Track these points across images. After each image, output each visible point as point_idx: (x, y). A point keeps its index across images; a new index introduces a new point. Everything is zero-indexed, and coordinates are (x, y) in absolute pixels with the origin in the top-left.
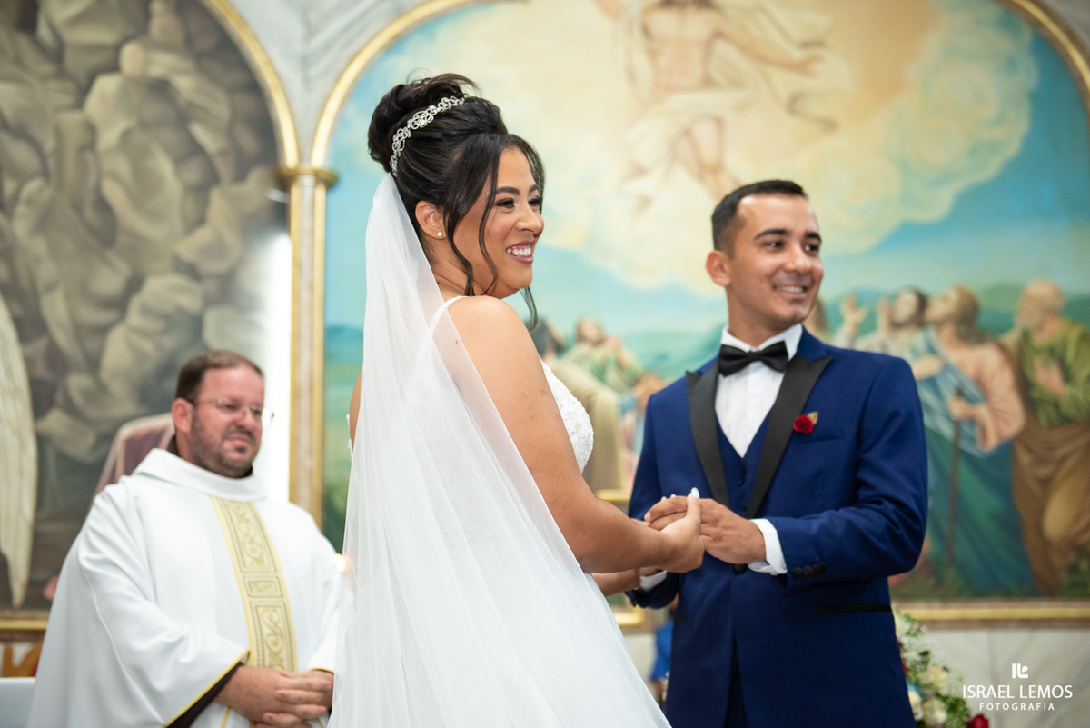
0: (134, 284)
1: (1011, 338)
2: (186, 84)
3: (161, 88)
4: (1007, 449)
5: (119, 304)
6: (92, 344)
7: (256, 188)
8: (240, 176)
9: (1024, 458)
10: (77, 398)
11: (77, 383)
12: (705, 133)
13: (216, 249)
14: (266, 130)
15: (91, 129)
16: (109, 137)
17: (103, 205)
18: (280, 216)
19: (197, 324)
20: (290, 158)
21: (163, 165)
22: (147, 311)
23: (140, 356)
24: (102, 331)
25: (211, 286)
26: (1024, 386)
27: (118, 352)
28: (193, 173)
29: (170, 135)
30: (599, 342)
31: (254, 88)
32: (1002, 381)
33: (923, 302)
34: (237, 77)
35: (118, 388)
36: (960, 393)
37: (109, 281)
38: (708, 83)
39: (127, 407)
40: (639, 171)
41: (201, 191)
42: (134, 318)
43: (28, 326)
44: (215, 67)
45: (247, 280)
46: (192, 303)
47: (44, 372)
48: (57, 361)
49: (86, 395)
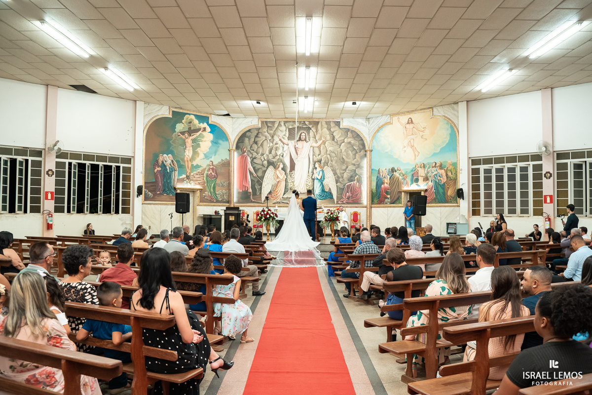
0: (347, 167)
1: (445, 169)
3: (350, 143)
4: (444, 183)
5: (345, 170)
6: (342, 175)
7: (362, 153)
8: (360, 152)
9: (446, 185)
11: (341, 179)
12: (412, 141)
13: (357, 161)
14: (364, 145)
15: (341, 150)
16: (343, 151)
17: (343, 158)
18: (366, 155)
19: (355, 170)
20: (367, 148)
21: (350, 152)
22: (349, 170)
23: (348, 176)
24: (344, 173)
25: (357, 166)
26: (447, 175)
27: (345, 175)
28: (354, 153)
29: (351, 149)
30: (400, 170)
31: (362, 140)
32: (444, 174)
33: (436, 163)
34: (360, 139)
36: (439, 176)
37: (344, 167)
38: (412, 134)
40: (405, 147)
41: (355, 155)
42: (347, 171)
43: (335, 174)
44: (356, 138)
45: (361, 165)
46: (354, 168)
47: (337, 179)
48: (338, 177)
49: (342, 181)
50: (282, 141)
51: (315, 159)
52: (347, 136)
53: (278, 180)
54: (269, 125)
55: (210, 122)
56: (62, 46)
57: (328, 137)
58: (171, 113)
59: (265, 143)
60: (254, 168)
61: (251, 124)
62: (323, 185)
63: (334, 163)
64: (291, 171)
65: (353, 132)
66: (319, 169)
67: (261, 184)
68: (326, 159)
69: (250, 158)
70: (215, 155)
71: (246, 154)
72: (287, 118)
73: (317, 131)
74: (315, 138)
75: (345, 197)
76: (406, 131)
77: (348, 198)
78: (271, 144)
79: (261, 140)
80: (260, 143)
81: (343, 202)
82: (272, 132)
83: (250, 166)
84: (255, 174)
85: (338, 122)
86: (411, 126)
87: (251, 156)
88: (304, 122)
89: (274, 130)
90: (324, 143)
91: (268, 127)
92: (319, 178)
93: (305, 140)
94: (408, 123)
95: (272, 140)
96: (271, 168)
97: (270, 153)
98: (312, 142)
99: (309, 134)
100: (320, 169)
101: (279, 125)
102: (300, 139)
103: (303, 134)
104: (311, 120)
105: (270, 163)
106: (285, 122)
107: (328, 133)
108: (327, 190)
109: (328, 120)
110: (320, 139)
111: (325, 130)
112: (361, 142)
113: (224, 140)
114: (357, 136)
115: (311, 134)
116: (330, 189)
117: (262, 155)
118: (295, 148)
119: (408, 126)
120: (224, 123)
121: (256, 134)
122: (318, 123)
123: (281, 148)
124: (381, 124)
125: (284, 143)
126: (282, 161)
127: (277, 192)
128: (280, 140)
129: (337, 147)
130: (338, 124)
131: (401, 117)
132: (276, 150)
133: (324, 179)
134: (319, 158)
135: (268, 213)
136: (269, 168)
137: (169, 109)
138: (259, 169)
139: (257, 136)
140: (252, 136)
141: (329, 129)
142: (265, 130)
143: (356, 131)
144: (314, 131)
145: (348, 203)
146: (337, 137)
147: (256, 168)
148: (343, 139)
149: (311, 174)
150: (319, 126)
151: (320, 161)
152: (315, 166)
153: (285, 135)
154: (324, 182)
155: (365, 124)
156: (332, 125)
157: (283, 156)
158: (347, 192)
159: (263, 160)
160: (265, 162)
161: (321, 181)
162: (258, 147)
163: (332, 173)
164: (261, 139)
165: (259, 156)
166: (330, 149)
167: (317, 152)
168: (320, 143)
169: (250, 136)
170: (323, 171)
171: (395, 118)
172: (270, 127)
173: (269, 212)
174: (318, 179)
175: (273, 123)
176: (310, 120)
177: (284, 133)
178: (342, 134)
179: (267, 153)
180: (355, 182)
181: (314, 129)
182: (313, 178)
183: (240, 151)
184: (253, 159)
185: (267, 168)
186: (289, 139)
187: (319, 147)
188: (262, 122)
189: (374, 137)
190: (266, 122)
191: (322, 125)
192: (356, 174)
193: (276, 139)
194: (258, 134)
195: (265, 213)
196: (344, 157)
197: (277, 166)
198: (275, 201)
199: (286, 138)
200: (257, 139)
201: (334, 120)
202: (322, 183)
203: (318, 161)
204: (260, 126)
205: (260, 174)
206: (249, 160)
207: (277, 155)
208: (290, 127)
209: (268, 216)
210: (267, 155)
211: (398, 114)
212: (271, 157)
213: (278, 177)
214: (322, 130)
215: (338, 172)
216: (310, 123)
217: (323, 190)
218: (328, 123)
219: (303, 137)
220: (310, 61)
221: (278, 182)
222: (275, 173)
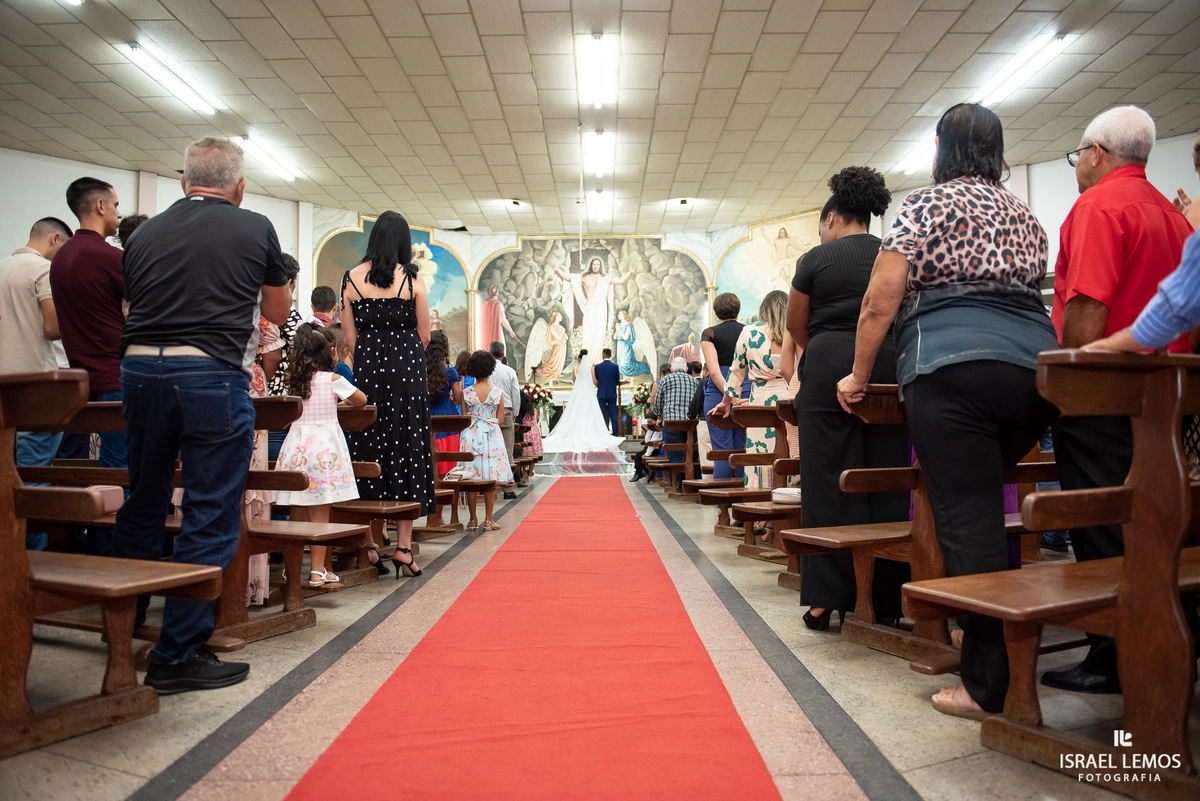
0: (674, 319)
2: (683, 274)
3: (678, 276)
5: (671, 323)
6: (666, 332)
7: (701, 292)
11: (663, 340)
12: (787, 269)
13: (692, 308)
14: (702, 279)
15: (663, 289)
16: (667, 290)
17: (667, 303)
19: (689, 324)
20: (708, 285)
21: (679, 292)
22: (677, 324)
23: (676, 333)
24: (668, 329)
27: (671, 333)
28: (686, 293)
29: (680, 286)
31: (700, 270)
34: (696, 269)
37: (669, 319)
38: (787, 257)
40: (774, 280)
41: (688, 296)
42: (674, 325)
43: (653, 330)
44: (690, 268)
45: (699, 313)
46: (687, 320)
47: (657, 339)
48: (659, 336)
49: (666, 342)
50: (559, 275)
51: (619, 305)
52: (672, 265)
53: (553, 343)
54: (537, 247)
55: (432, 242)
56: (167, 94)
57: (641, 267)
58: (362, 224)
59: (530, 279)
60: (511, 323)
61: (506, 246)
62: (632, 352)
63: (651, 311)
64: (576, 327)
65: (683, 256)
66: (624, 323)
67: (523, 351)
68: (638, 305)
69: (504, 305)
70: (442, 298)
71: (496, 298)
72: (568, 234)
73: (620, 257)
74: (617, 268)
76: (776, 251)
78: (541, 281)
79: (522, 274)
80: (520, 279)
82: (541, 259)
83: (504, 321)
84: (513, 334)
85: (657, 239)
86: (785, 242)
87: (505, 301)
88: (598, 240)
89: (545, 255)
90: (633, 276)
91: (534, 250)
92: (626, 339)
93: (600, 272)
94: (780, 237)
95: (541, 274)
96: (541, 322)
97: (539, 295)
98: (611, 276)
99: (606, 260)
100: (627, 323)
101: (555, 246)
102: (591, 271)
103: (596, 262)
104: (611, 237)
105: (539, 314)
106: (565, 242)
107: (639, 258)
108: (639, 359)
109: (639, 236)
110: (626, 270)
111: (635, 254)
112: (698, 274)
113: (457, 273)
114: (690, 264)
115: (611, 261)
116: (645, 357)
117: (526, 299)
118: (583, 287)
119: (779, 242)
120: (455, 243)
121: (513, 264)
122: (622, 242)
123: (558, 287)
124: (732, 242)
125: (562, 279)
126: (559, 310)
127: (551, 364)
128: (556, 273)
129: (656, 283)
130: (657, 243)
131: (766, 228)
132: (550, 290)
133: (634, 340)
134: (624, 303)
135: (535, 392)
136: (537, 323)
137: (359, 217)
138: (519, 324)
139: (515, 267)
140: (506, 267)
141: (642, 253)
142: (530, 255)
143: (689, 254)
144: (616, 255)
146: (655, 266)
147: (515, 323)
148: (666, 269)
149: (611, 331)
150: (625, 247)
151: (626, 309)
152: (617, 317)
153: (564, 264)
154: (633, 346)
155: (704, 242)
156: (647, 245)
157: (561, 301)
159: (527, 308)
160: (531, 313)
161: (630, 342)
162: (518, 286)
163: (647, 330)
164: (523, 271)
165: (519, 301)
166: (643, 287)
167: (621, 292)
168: (625, 276)
169: (503, 267)
170: (632, 326)
171: (757, 230)
172: (539, 250)
173: (538, 389)
174: (623, 340)
175: (543, 243)
176: (608, 237)
177: (562, 261)
178: (664, 260)
179: (534, 295)
180: (688, 344)
181: (614, 253)
182: (615, 337)
183: (485, 293)
184: (509, 307)
185: (534, 322)
186: (572, 270)
187: (625, 284)
188: (524, 242)
189: (721, 264)
190: (531, 242)
191: (629, 245)
192: (690, 331)
193: (549, 271)
194: (516, 263)
195: (531, 390)
196: (669, 301)
197: (552, 319)
199: (567, 269)
200: (515, 272)
201: (651, 236)
202: (630, 347)
203: (623, 309)
204: (520, 248)
205: (521, 332)
206: (502, 308)
207: (551, 300)
208: (574, 250)
209: (536, 396)
210: (534, 300)
211: (762, 221)
212: (540, 303)
213: (553, 338)
214: (629, 254)
215: (658, 327)
216: (608, 242)
217: (633, 360)
218: (639, 242)
219: (596, 267)
220: (601, 119)
221: (554, 346)
222: (548, 330)
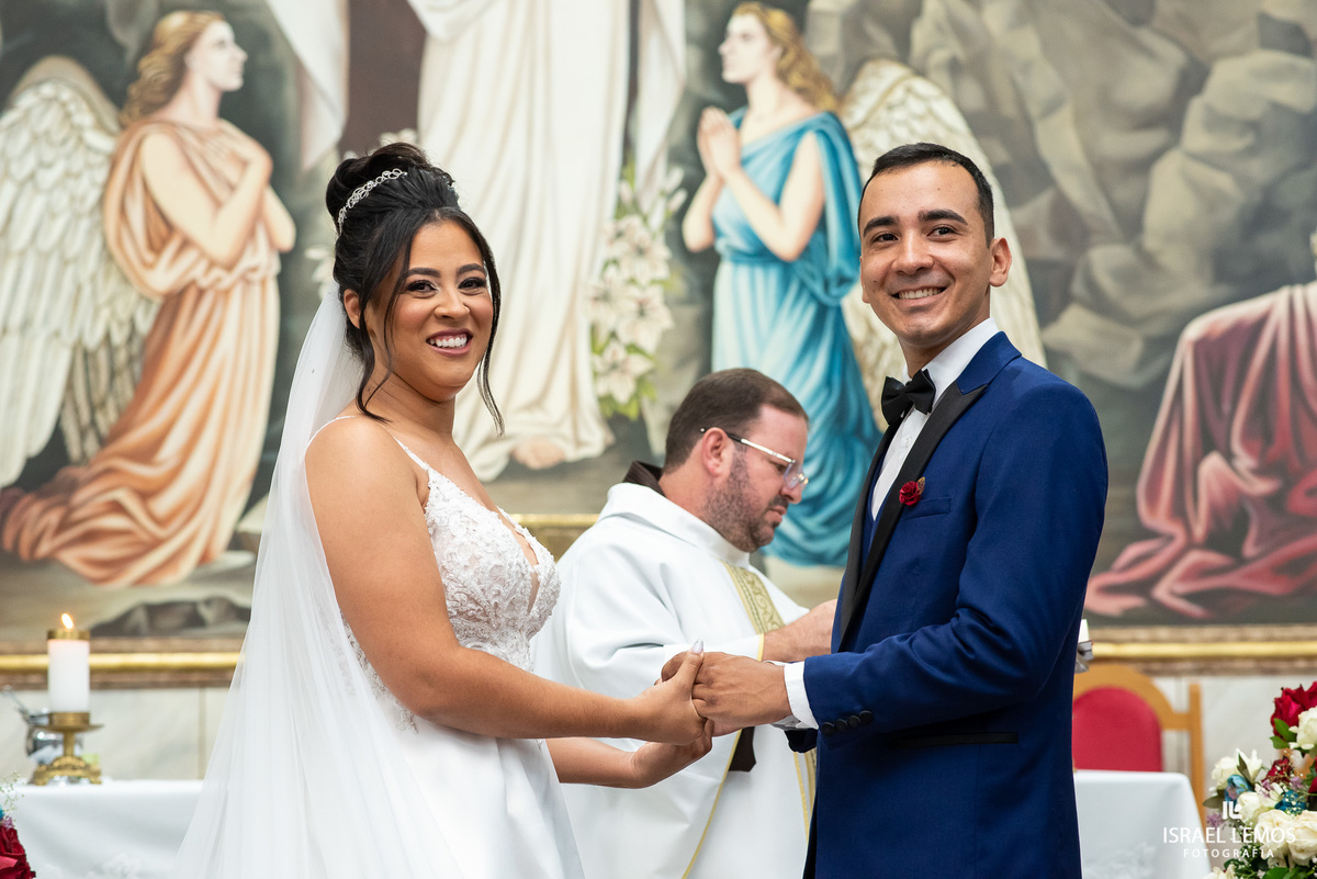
6: (1125, 193)
10: (1107, 283)
11: (1105, 259)
24: (1142, 167)
27: (1170, 197)
35: (1175, 259)
39: (1194, 290)
43: (1018, 177)
47: (1048, 249)
48: (1070, 227)
49: (1128, 278)
53: (163, 277)
66: (777, 106)
75: (1179, 511)
77: (1227, 534)
81: (1144, 587)
92: (786, 237)
100: (795, 111)
127: (146, 454)
145: (1220, 608)
152: (718, 62)
158: (1209, 441)
170: (836, 135)
174: (761, 254)
182: (695, 234)
198: (119, 597)
202: (825, 317)
213: (163, 233)
215: (1061, 140)
221: (172, 305)
222: (123, 168)
